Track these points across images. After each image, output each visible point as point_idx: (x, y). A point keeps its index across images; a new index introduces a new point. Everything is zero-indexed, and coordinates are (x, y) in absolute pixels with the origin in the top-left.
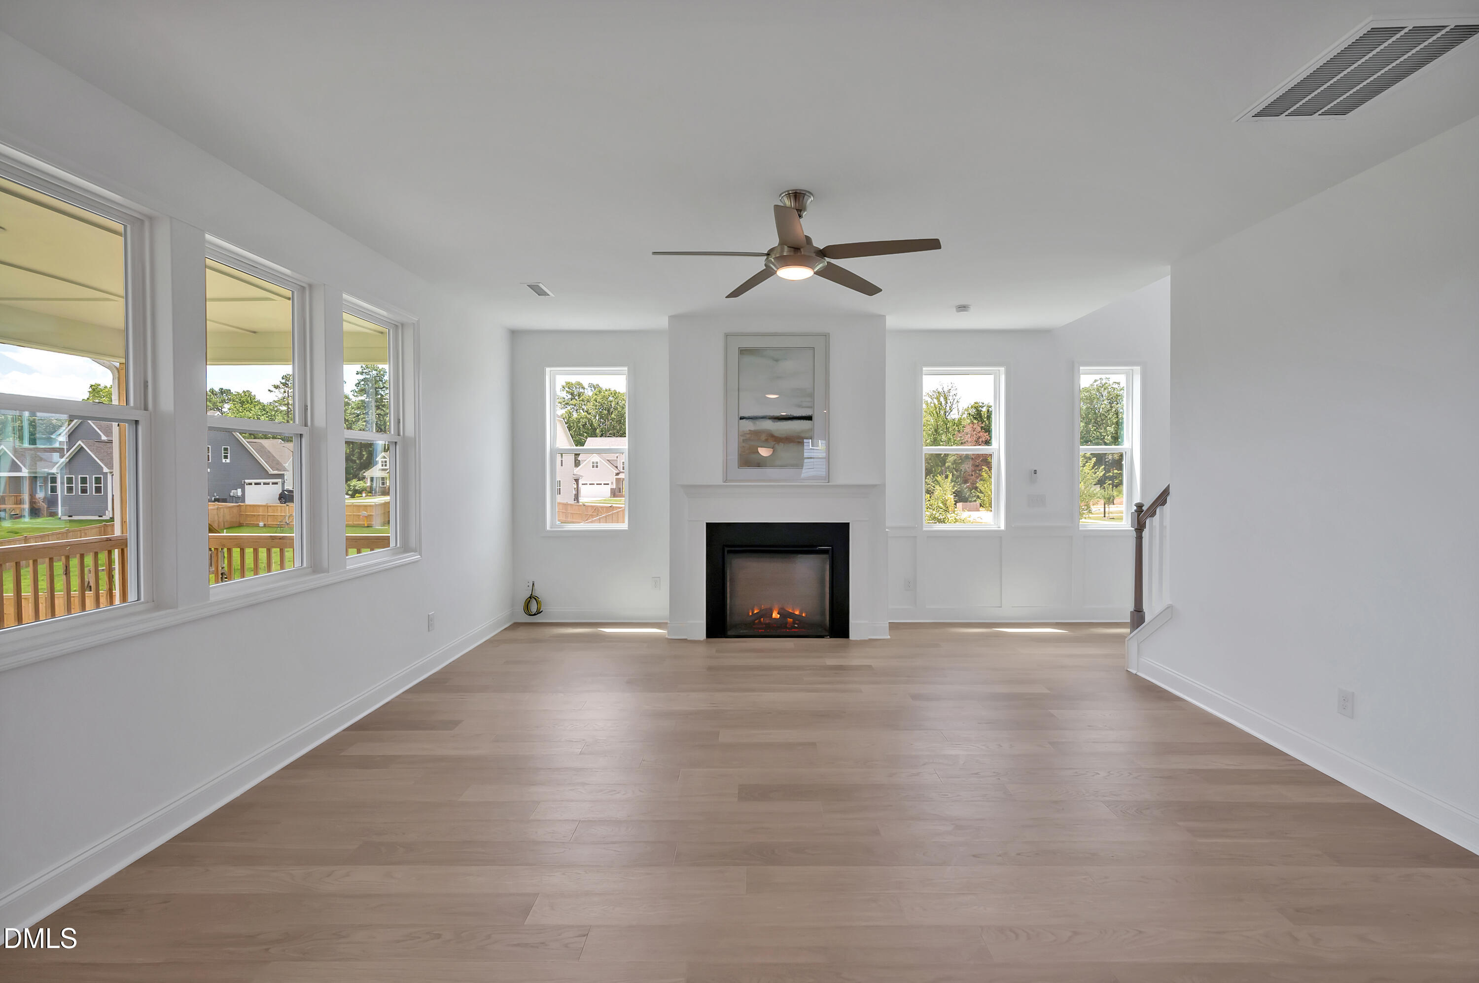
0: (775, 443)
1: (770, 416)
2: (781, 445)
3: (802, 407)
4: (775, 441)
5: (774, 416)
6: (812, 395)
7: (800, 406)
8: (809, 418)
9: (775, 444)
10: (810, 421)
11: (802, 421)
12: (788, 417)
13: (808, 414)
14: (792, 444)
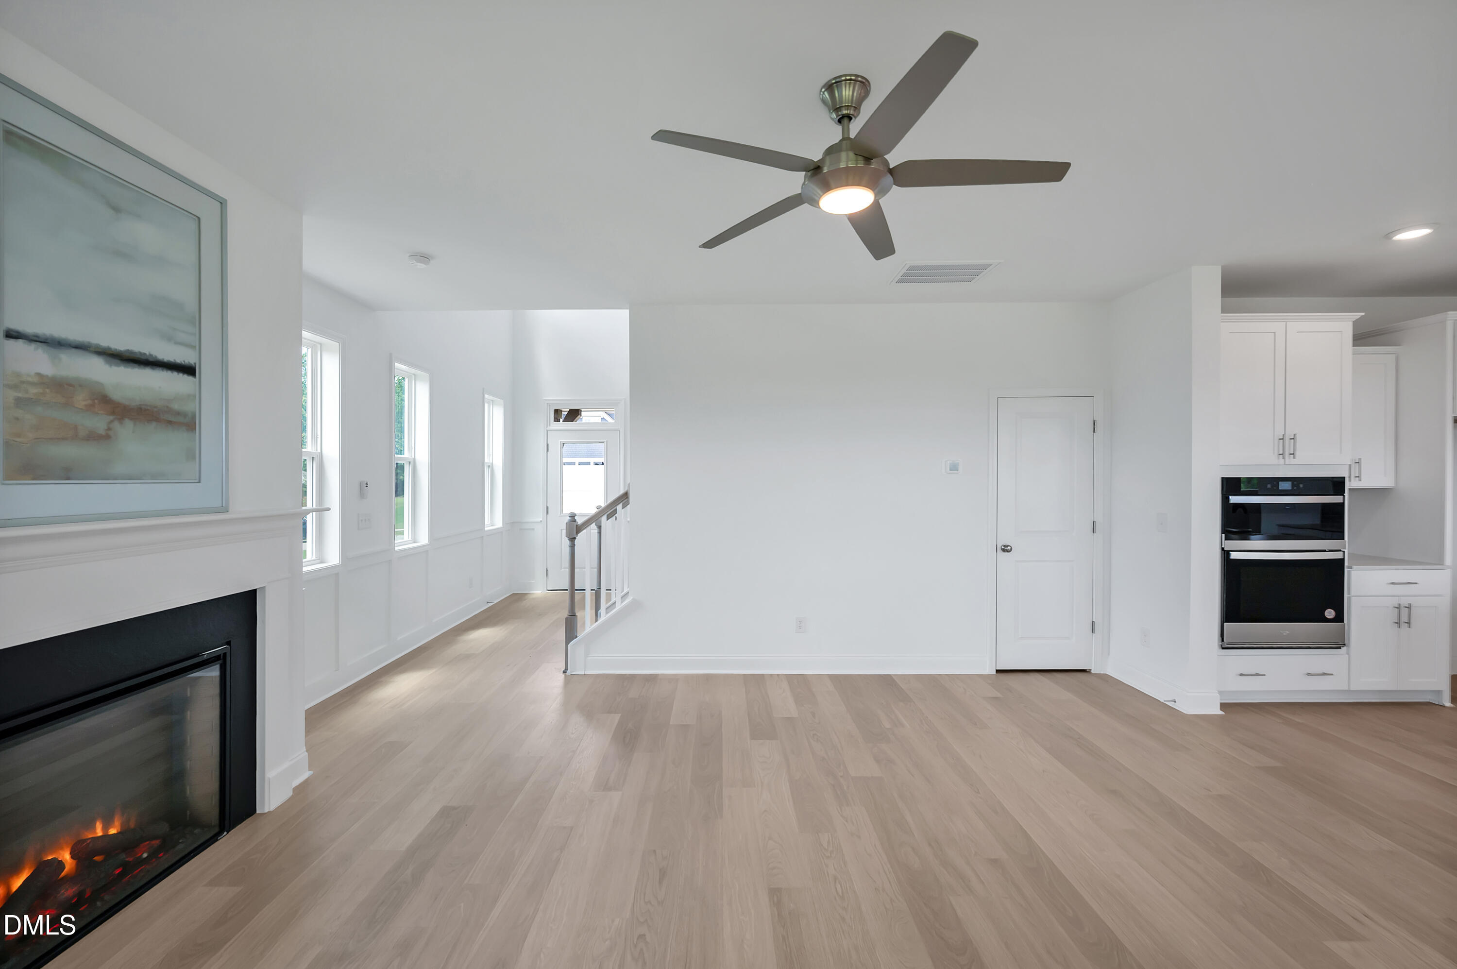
0: (111, 417)
1: (98, 346)
2: (129, 424)
3: (177, 343)
4: (113, 413)
5: (109, 348)
6: (197, 321)
7: (169, 338)
8: (189, 370)
9: (112, 421)
10: (191, 378)
11: (175, 374)
12: (143, 357)
13: (187, 362)
14: (154, 424)
